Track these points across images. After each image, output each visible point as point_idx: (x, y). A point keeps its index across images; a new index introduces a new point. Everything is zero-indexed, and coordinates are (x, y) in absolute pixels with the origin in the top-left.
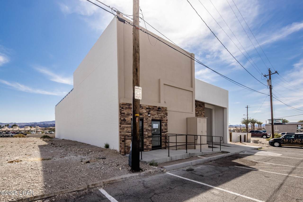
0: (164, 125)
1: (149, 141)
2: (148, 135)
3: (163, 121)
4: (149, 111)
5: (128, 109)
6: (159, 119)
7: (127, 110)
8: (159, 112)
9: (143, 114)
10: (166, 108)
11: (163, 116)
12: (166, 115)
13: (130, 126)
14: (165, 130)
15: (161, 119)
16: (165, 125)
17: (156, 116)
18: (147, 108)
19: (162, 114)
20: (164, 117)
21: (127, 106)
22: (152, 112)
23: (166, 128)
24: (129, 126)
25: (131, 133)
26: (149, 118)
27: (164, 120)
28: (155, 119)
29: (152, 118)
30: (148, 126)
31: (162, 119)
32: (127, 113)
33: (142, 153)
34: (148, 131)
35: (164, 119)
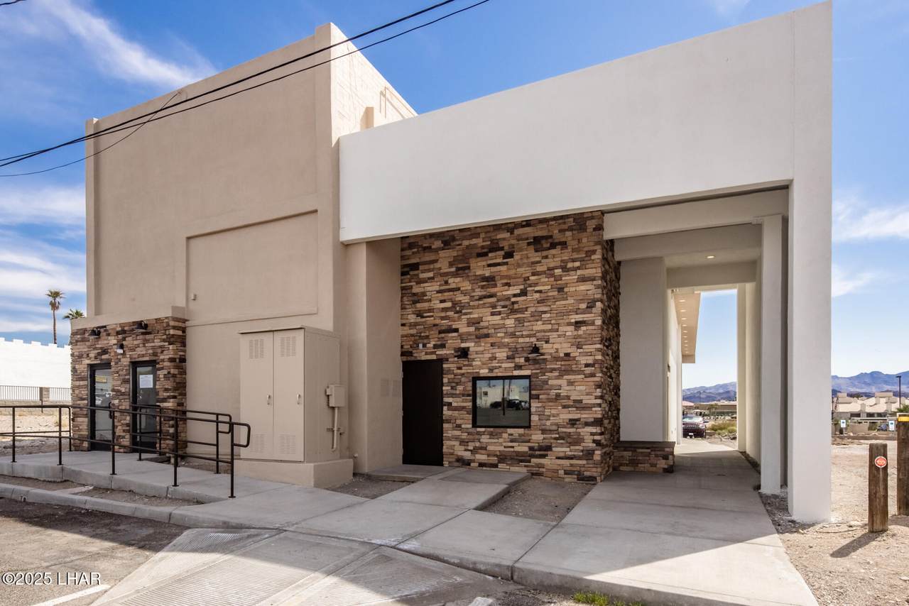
0: (161, 376)
1: (123, 424)
2: (120, 408)
3: (158, 363)
4: (124, 339)
5: (82, 343)
6: (146, 359)
7: (78, 347)
8: (148, 337)
9: (109, 351)
10: (167, 320)
11: (161, 347)
12: (167, 344)
13: (85, 383)
14: (165, 394)
15: (154, 358)
16: (165, 375)
17: (141, 351)
18: (118, 333)
19: (157, 343)
20: (162, 352)
21: (79, 336)
22: (129, 342)
23: (166, 387)
24: (82, 383)
25: (86, 402)
26: (122, 360)
27: (163, 361)
28: (137, 360)
29: (131, 358)
30: (119, 382)
31: (157, 358)
32: (77, 354)
33: (115, 457)
34: (121, 397)
35: (162, 357)
